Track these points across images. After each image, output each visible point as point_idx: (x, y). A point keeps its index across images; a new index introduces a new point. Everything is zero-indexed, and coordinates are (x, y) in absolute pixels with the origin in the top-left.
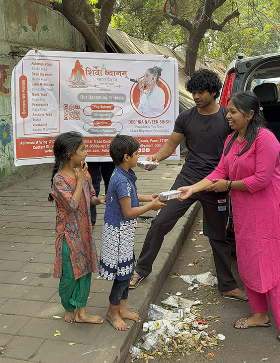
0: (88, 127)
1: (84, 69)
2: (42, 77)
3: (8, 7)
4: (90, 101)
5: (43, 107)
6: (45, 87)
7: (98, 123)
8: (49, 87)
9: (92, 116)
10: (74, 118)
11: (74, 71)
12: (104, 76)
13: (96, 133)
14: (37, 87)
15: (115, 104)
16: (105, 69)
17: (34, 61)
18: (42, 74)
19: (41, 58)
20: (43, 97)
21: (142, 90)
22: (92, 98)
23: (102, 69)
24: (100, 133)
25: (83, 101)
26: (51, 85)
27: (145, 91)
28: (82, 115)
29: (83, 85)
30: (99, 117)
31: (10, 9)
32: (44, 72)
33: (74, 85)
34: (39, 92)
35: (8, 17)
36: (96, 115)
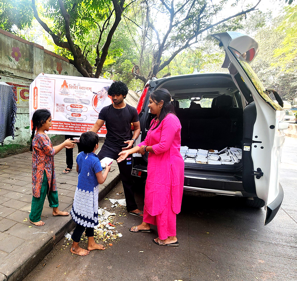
0: (68, 116)
1: (68, 85)
2: (46, 88)
3: (46, 60)
4: (70, 102)
5: (45, 104)
6: (47, 94)
7: (74, 115)
8: (49, 94)
9: (71, 110)
10: (61, 111)
11: (63, 86)
12: (79, 90)
13: (72, 120)
14: (43, 93)
15: (84, 105)
16: (80, 86)
17: (42, 79)
18: (45, 87)
19: (46, 78)
20: (46, 99)
21: (99, 98)
22: (72, 101)
23: (78, 85)
24: (74, 120)
25: (66, 102)
26: (50, 93)
27: (101, 99)
28: (65, 110)
29: (67, 94)
30: (74, 112)
31: (47, 62)
32: (47, 86)
33: (62, 93)
34: (44, 96)
35: (46, 65)
36: (73, 110)
